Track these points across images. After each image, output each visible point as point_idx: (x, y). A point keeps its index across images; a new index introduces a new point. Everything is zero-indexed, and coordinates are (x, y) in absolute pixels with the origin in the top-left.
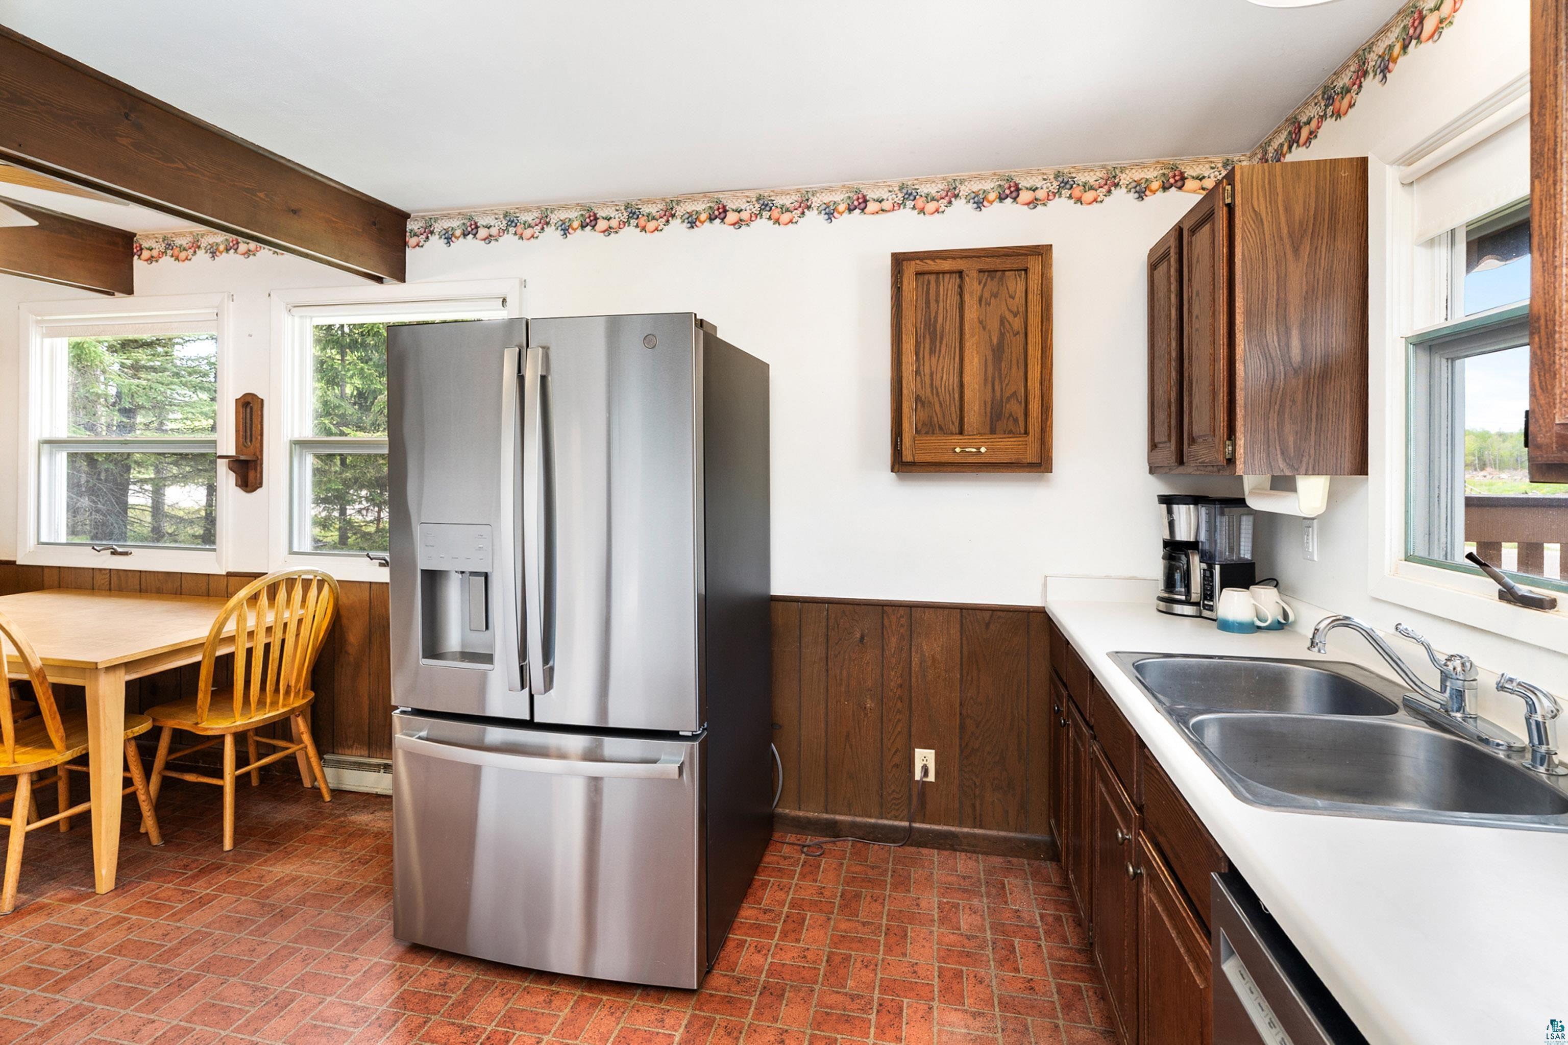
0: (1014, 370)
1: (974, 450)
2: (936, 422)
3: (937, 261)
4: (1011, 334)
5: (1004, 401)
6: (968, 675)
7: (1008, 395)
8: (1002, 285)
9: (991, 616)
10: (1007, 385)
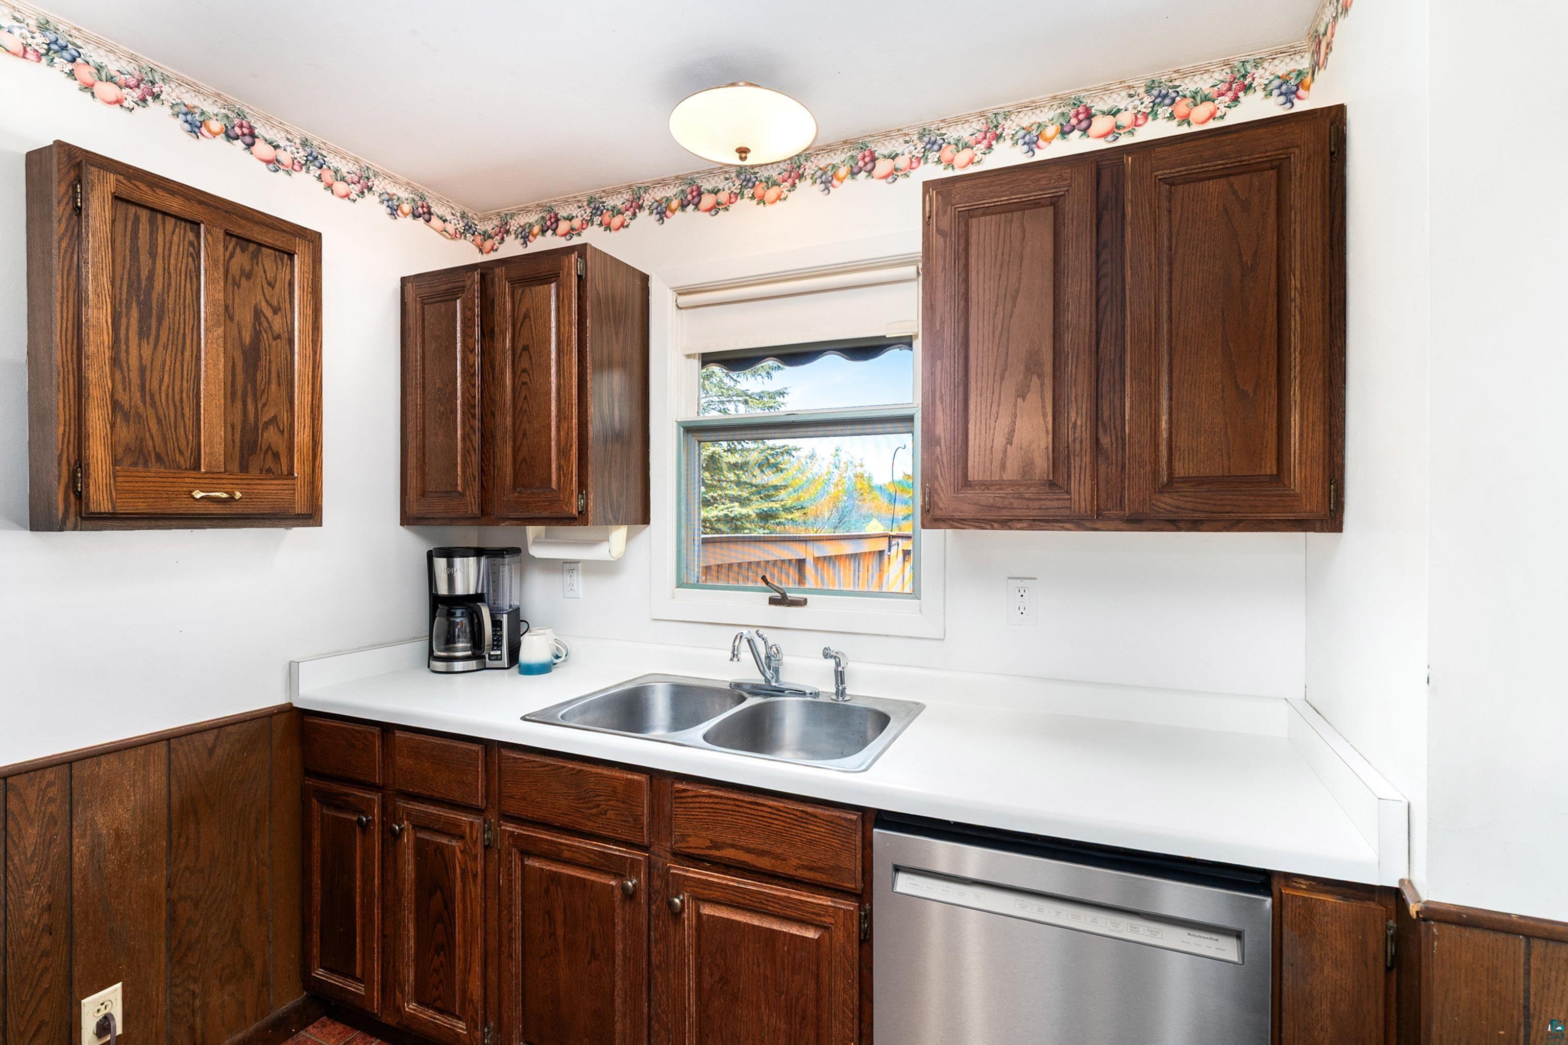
0: (274, 387)
1: (225, 495)
2: (151, 448)
3: (158, 191)
4: (270, 336)
5: (260, 426)
6: (179, 837)
7: (265, 419)
8: (257, 263)
9: (217, 736)
10: (264, 405)
